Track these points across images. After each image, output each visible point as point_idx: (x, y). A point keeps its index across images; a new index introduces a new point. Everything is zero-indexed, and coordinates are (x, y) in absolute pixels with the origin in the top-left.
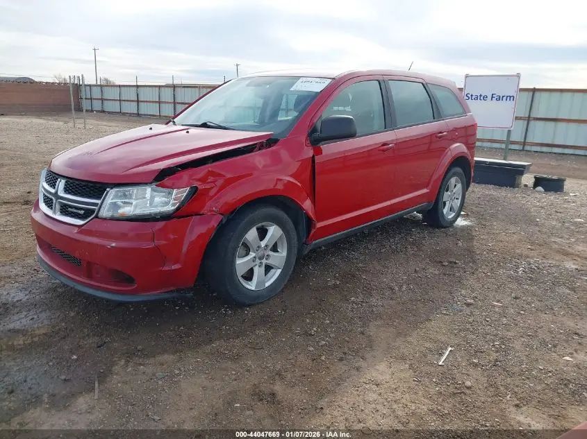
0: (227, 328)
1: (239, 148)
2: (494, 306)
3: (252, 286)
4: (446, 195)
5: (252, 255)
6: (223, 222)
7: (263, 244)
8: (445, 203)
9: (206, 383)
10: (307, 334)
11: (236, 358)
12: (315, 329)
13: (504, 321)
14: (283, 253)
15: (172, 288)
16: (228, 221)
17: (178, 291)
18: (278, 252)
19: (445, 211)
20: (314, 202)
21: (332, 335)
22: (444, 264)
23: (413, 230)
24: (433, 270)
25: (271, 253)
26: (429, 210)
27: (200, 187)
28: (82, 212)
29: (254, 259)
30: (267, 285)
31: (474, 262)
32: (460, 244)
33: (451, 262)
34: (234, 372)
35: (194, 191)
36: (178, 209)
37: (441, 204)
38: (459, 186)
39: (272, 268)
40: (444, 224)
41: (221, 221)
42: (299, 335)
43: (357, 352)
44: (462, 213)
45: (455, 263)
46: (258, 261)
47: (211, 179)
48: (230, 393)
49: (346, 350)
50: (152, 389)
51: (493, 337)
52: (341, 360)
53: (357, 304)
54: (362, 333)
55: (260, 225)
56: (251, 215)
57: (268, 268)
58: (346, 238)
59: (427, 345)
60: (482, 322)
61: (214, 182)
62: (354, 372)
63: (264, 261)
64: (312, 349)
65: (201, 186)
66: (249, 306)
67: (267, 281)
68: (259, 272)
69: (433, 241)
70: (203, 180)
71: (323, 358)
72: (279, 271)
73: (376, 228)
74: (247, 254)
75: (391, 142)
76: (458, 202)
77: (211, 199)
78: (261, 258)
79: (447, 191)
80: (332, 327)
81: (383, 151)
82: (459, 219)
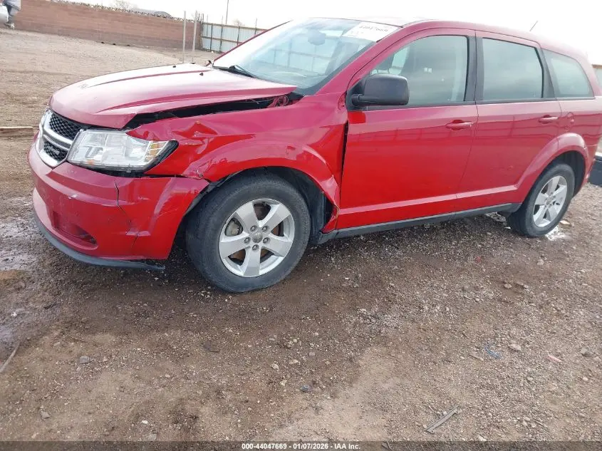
0: (195, 316)
1: (249, 100)
2: (548, 360)
3: (239, 271)
4: (541, 198)
5: (245, 235)
6: (208, 190)
7: (261, 224)
8: (537, 208)
9: (128, 382)
10: (282, 346)
11: (180, 357)
12: (295, 341)
13: (554, 386)
14: (288, 239)
15: (142, 257)
16: (216, 190)
17: (148, 261)
18: (283, 236)
19: (536, 217)
20: (340, 181)
21: (313, 354)
22: (506, 286)
23: (489, 234)
24: (488, 292)
25: (271, 236)
26: (513, 214)
27: (181, 143)
28: (57, 152)
29: (247, 240)
30: (261, 272)
31: (549, 290)
32: (541, 262)
33: (517, 285)
34: (168, 376)
35: (175, 146)
36: (152, 166)
37: (531, 208)
38: (563, 188)
39: (273, 254)
40: (532, 233)
41: (207, 187)
42: (272, 344)
43: (329, 384)
44: (564, 222)
45: (523, 287)
46: (252, 244)
47: (197, 134)
48: (147, 402)
49: (318, 378)
50: (65, 376)
51: (524, 408)
52: (304, 391)
53: (365, 318)
54: (350, 360)
55: (260, 200)
56: (246, 187)
57: (266, 254)
58: (397, 230)
59: (427, 398)
60: (519, 381)
61: (201, 139)
62: (311, 413)
63: (261, 245)
64: (276, 366)
65: (184, 142)
66: (232, 293)
67: (262, 269)
68: (252, 256)
69: (507, 253)
70: (188, 134)
71: (283, 384)
72: (281, 259)
73: (442, 223)
74: (239, 233)
75: (469, 120)
76: (557, 209)
77: (196, 159)
78: (256, 240)
79: (544, 191)
80: (318, 342)
81: (454, 129)
82: (556, 229)
